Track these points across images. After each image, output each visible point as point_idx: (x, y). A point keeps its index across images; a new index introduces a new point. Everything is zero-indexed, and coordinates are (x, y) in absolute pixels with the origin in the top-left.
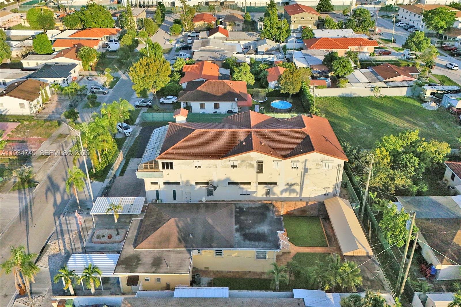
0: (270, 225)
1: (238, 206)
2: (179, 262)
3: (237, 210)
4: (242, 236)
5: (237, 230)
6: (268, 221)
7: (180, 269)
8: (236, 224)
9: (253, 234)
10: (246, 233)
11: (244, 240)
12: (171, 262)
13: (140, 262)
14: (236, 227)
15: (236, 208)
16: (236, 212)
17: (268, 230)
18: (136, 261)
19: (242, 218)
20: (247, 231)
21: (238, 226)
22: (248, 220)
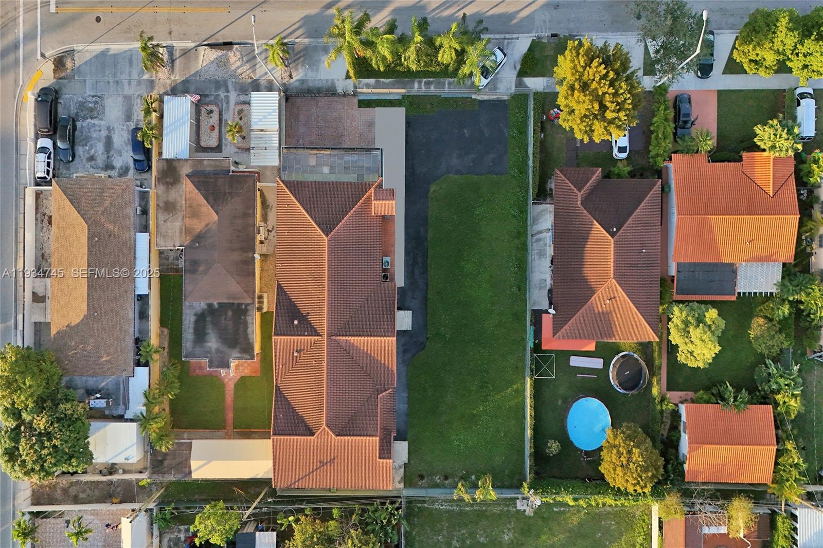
0: (217, 351)
1: (249, 308)
2: (170, 234)
3: (243, 307)
4: (201, 311)
5: (210, 306)
6: (224, 348)
7: (161, 236)
8: (219, 304)
9: (204, 328)
10: (206, 317)
11: (196, 315)
12: (169, 224)
13: (170, 186)
14: (215, 303)
15: (247, 305)
16: (239, 305)
17: (210, 348)
18: (172, 181)
19: (230, 313)
20: (208, 319)
21: (216, 306)
22: (227, 320)
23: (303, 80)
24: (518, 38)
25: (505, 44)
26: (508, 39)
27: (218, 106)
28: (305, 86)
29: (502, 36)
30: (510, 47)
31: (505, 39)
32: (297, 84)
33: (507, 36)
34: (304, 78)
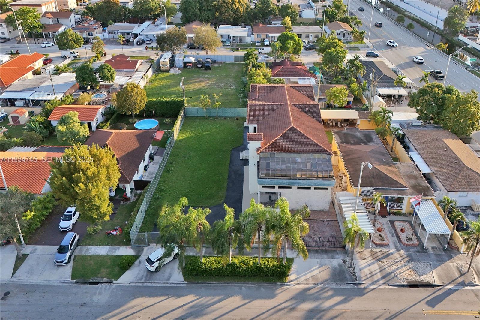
23: (333, 259)
24: (131, 283)
25: (144, 279)
26: (140, 283)
27: (404, 245)
28: (330, 255)
29: (144, 285)
30: (140, 276)
31: (143, 283)
32: (337, 256)
33: (140, 285)
34: (332, 260)
